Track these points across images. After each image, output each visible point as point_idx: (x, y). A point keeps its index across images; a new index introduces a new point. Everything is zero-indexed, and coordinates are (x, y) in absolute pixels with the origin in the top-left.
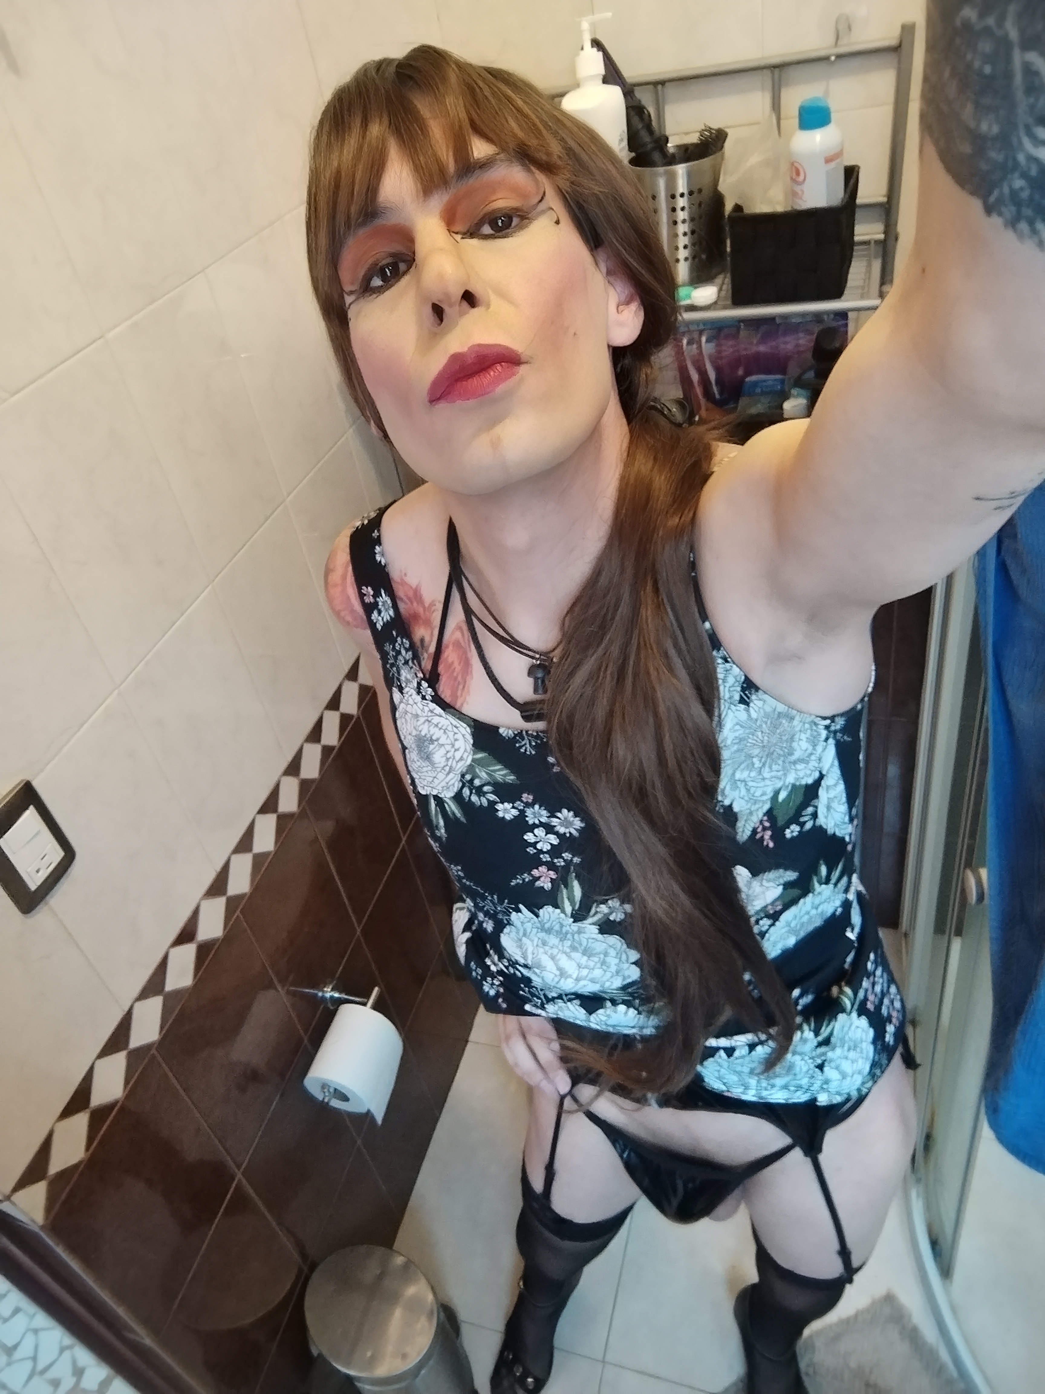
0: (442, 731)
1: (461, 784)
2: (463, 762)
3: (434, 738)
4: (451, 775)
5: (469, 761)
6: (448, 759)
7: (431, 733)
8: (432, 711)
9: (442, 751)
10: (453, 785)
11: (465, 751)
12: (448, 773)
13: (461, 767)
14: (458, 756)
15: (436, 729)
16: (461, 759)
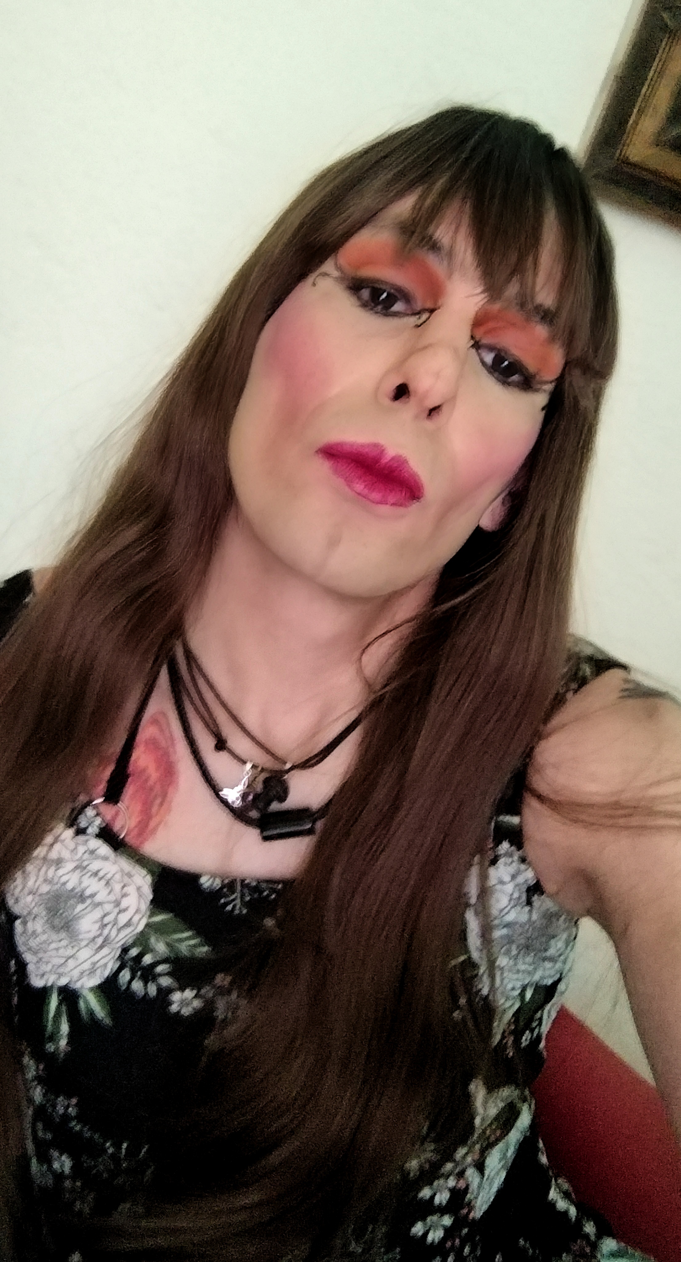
0: (103, 882)
1: (117, 965)
2: (129, 930)
3: (88, 892)
4: (105, 951)
5: (141, 927)
6: (104, 926)
7: (84, 885)
8: (92, 852)
9: (97, 914)
10: (105, 965)
11: (137, 911)
12: (101, 947)
13: (125, 936)
14: (123, 919)
15: (94, 880)
16: (128, 924)
